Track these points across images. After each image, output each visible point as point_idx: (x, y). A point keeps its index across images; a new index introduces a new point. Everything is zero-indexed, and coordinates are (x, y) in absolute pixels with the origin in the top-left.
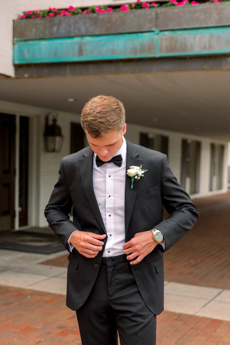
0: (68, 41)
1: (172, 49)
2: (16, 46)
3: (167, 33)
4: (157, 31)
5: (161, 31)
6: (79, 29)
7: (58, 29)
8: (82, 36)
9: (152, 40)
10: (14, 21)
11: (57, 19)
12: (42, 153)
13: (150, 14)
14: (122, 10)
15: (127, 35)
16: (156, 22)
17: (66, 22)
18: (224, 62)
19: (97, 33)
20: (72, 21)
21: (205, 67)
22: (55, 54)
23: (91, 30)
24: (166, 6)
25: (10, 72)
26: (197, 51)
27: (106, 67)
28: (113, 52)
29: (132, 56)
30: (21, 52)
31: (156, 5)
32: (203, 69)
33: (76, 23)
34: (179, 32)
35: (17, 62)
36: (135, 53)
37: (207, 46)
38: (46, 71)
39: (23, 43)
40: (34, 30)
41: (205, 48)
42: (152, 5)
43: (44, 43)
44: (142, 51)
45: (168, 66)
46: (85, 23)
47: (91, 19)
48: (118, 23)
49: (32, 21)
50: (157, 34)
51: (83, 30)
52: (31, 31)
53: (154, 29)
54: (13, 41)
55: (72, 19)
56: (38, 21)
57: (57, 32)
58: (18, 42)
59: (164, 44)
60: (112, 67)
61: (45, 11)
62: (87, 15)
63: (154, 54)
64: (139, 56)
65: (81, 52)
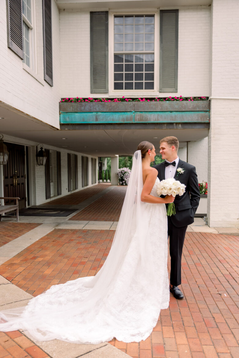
0: (90, 114)
1: (141, 120)
2: (62, 115)
3: (138, 113)
4: (134, 112)
5: (135, 112)
6: (95, 109)
7: (84, 108)
8: (97, 112)
9: (132, 115)
10: (59, 103)
11: (83, 103)
12: (36, 166)
13: (130, 104)
14: (114, 101)
15: (119, 113)
16: (133, 108)
17: (88, 105)
18: (163, 126)
19: (105, 111)
20: (92, 105)
21: (155, 128)
22: (83, 120)
23: (101, 109)
24: (136, 101)
25: (58, 127)
26: (152, 121)
27: (109, 127)
28: (113, 120)
29: (123, 122)
30: (64, 118)
31: (131, 100)
32: (154, 129)
33: (94, 106)
34: (144, 113)
35: (62, 123)
36: (124, 121)
37: (157, 120)
38: (77, 127)
39: (65, 113)
40: (71, 108)
41: (156, 120)
42: (129, 100)
43: (77, 114)
44: (127, 120)
45: (139, 127)
46: (99, 106)
47: (101, 104)
48: (115, 107)
49: (69, 103)
50: (134, 113)
51: (98, 109)
52: (70, 108)
53: (132, 111)
54: (59, 112)
55: (91, 104)
56: (73, 104)
57: (84, 110)
58: (63, 113)
59: (137, 117)
60: (112, 127)
61: (75, 98)
62: (99, 103)
63: (133, 121)
64: (126, 122)
65: (97, 119)
